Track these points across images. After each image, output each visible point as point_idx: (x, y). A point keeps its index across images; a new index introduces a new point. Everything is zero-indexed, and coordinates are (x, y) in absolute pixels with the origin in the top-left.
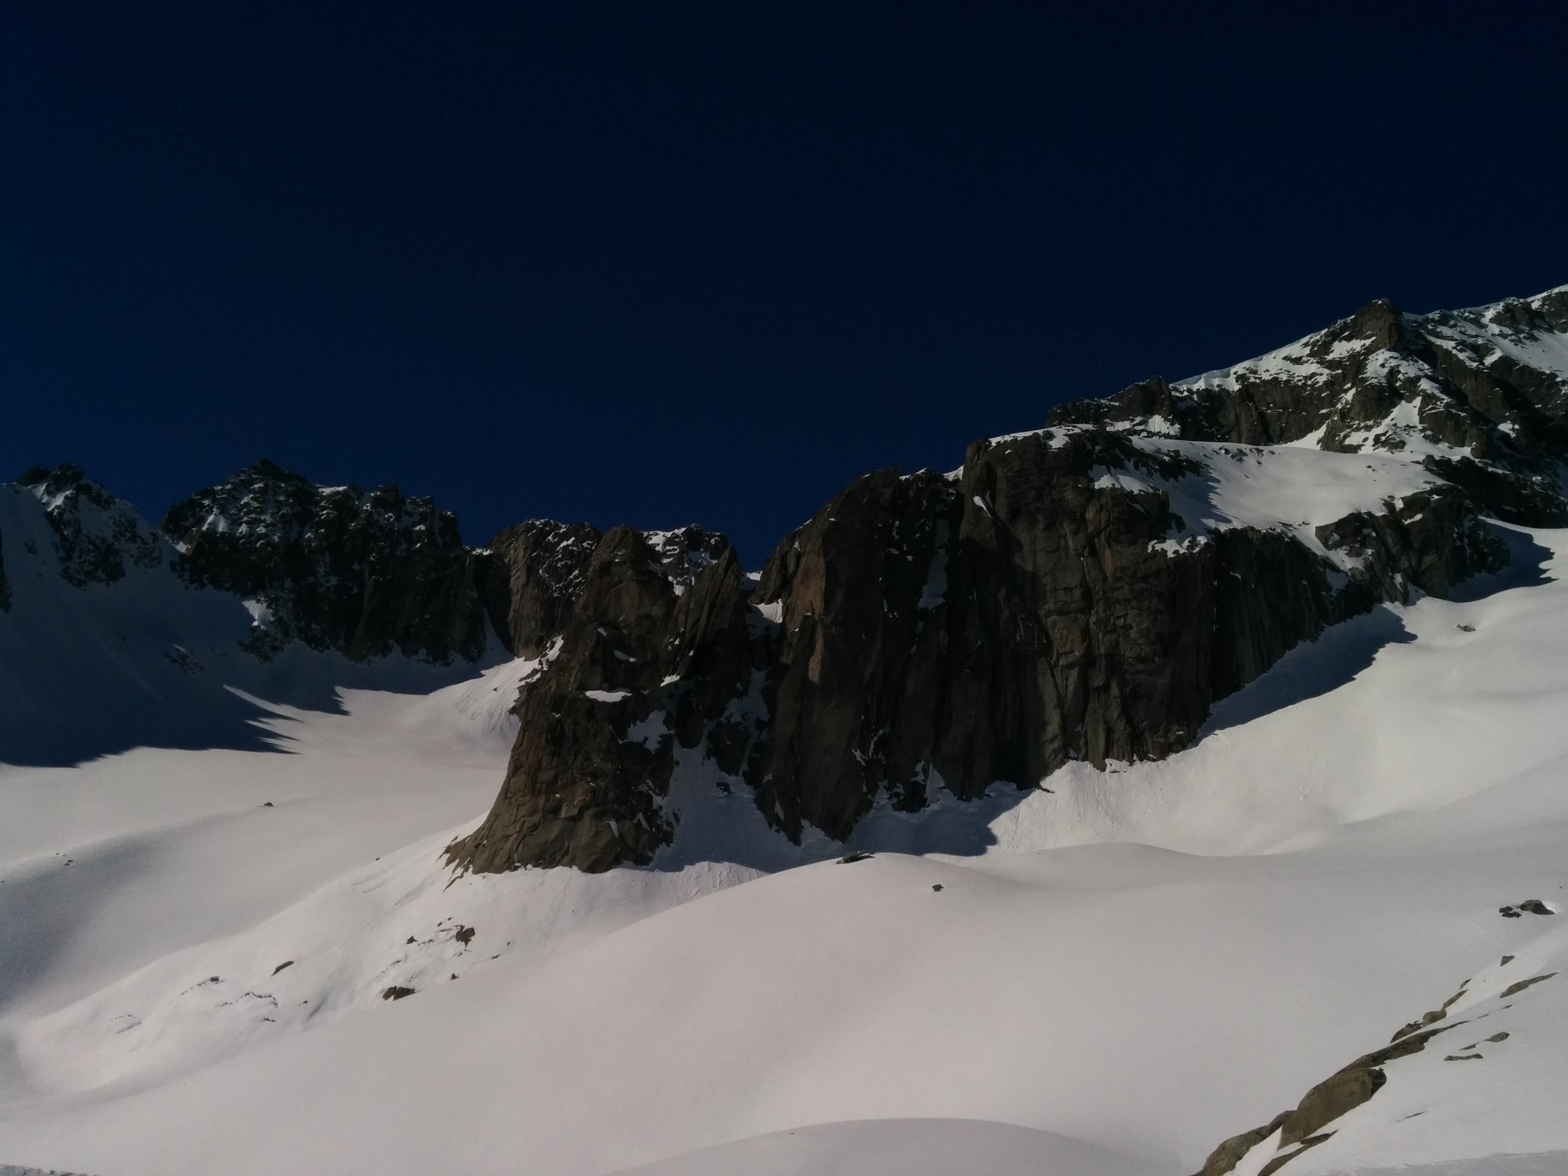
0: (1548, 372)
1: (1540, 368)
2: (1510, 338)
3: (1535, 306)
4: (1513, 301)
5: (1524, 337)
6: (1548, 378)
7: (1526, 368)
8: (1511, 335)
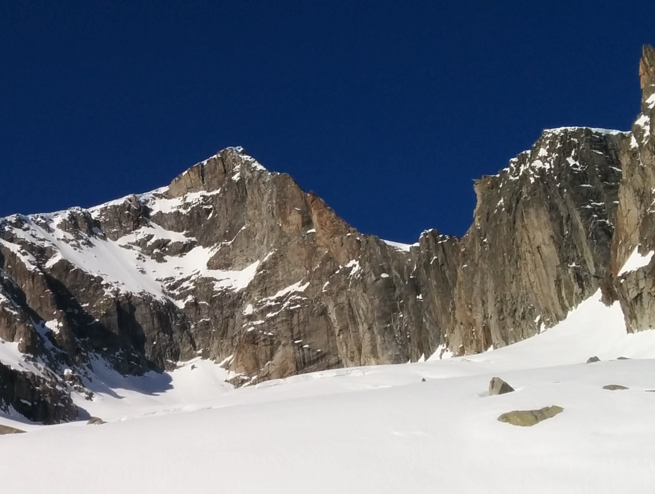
0: (96, 275)
1: (91, 272)
2: (71, 243)
3: (94, 216)
4: (77, 210)
5: (83, 243)
6: (95, 281)
7: (78, 271)
8: (72, 240)
